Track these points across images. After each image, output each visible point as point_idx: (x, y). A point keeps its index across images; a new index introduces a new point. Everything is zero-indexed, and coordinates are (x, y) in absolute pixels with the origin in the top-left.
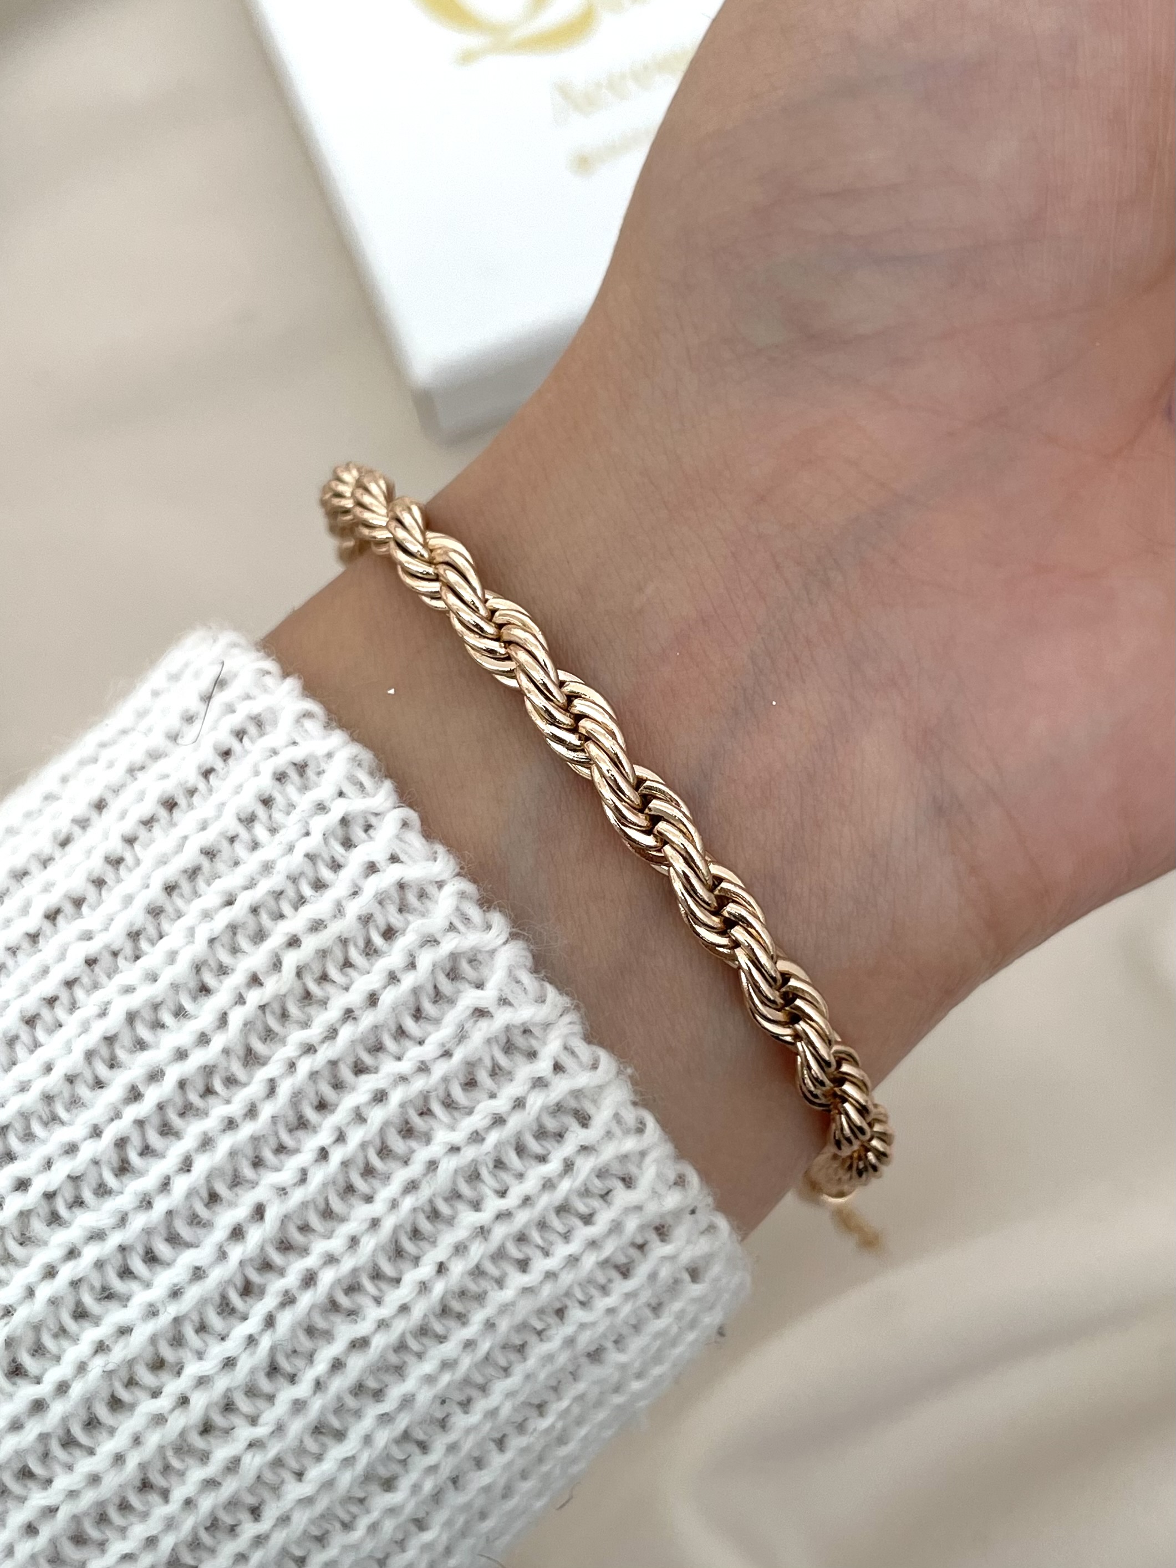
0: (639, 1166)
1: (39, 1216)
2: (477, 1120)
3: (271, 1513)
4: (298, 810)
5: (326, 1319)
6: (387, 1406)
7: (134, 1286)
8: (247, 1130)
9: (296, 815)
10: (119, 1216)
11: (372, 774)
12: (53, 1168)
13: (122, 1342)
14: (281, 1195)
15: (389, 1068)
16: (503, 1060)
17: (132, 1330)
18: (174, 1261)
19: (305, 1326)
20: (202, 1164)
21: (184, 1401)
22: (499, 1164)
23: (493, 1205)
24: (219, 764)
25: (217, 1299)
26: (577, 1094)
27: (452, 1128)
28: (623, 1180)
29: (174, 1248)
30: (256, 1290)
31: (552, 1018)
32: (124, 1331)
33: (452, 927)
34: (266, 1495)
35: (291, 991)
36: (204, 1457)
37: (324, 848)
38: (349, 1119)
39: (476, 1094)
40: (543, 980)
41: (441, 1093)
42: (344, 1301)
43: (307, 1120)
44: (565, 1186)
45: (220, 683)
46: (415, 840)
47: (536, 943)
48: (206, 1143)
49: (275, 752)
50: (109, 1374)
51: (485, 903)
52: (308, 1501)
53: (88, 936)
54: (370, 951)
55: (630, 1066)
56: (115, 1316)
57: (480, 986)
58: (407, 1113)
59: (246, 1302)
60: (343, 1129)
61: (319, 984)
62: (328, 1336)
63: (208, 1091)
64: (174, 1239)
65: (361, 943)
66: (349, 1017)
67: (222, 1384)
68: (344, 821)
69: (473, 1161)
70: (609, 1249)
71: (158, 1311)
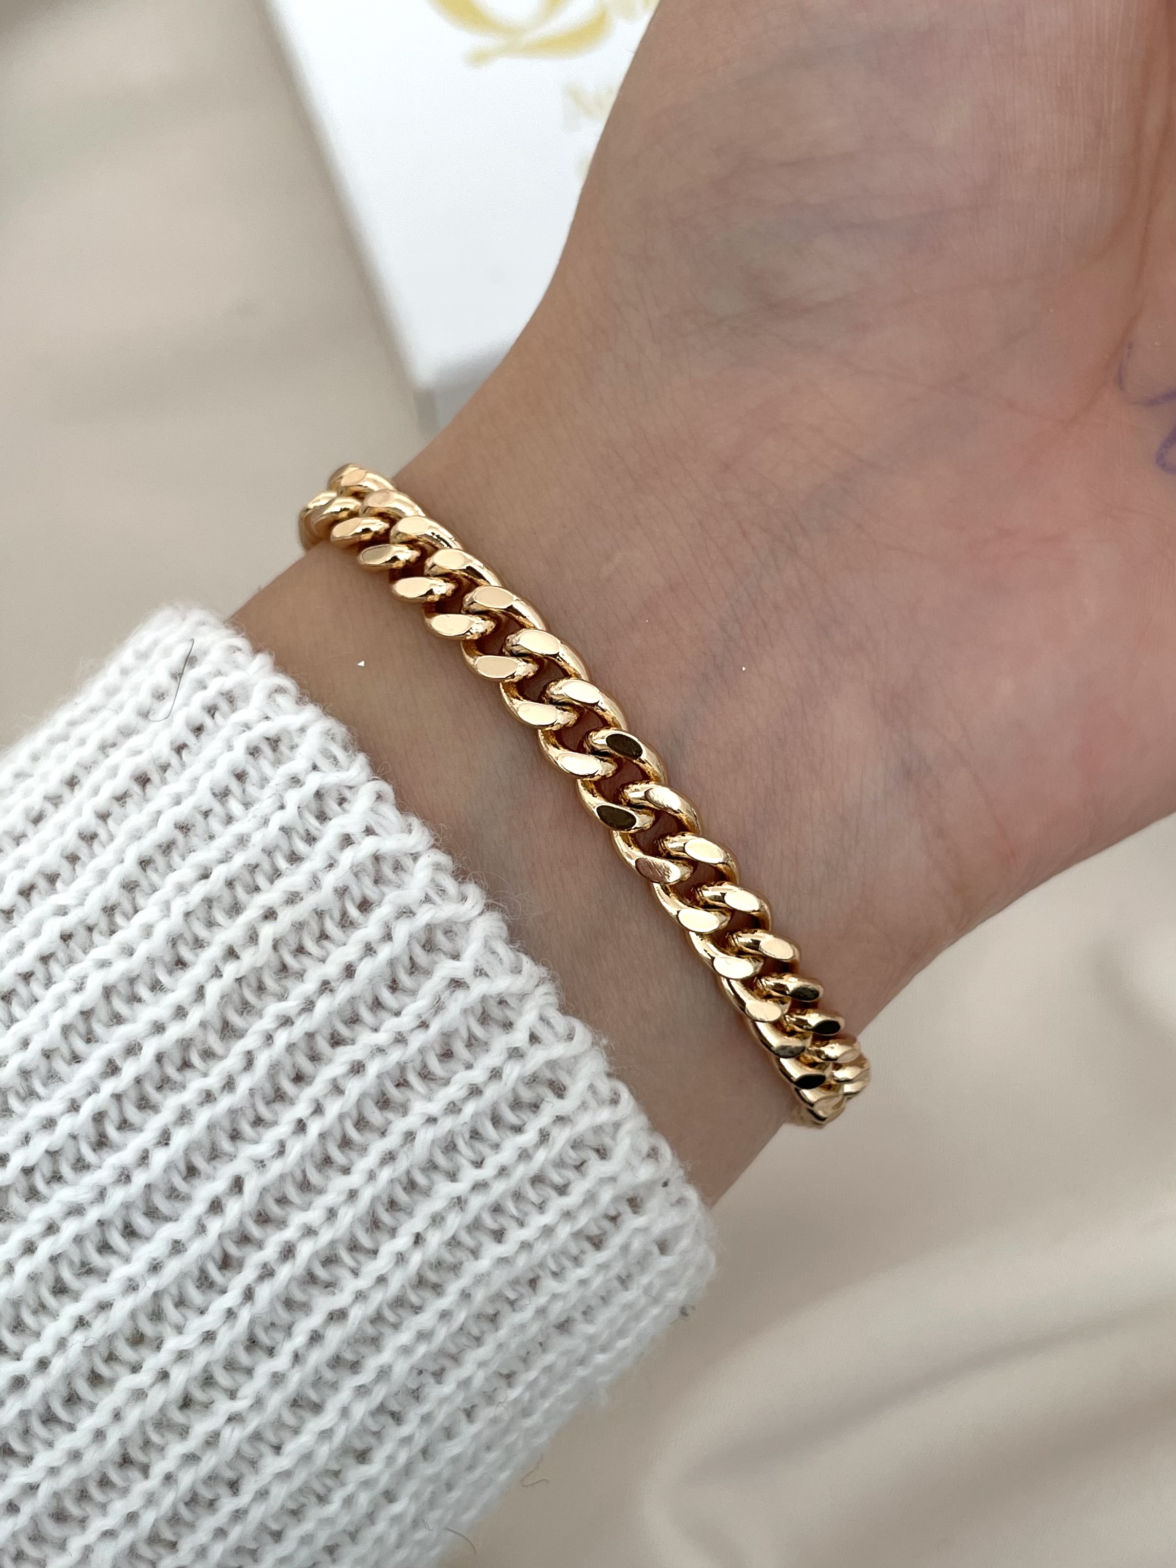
0: (614, 1138)
1: (17, 1191)
2: (454, 1091)
3: (249, 1487)
4: (272, 784)
5: (304, 1291)
6: (365, 1376)
7: (113, 1260)
8: (225, 1102)
9: (268, 791)
10: (96, 1191)
11: (345, 748)
12: (31, 1143)
13: (102, 1317)
14: (259, 1168)
15: (366, 1039)
16: (479, 1031)
17: (112, 1305)
18: (153, 1234)
19: (283, 1298)
20: (181, 1137)
21: (164, 1376)
22: (475, 1135)
23: (470, 1175)
24: (190, 739)
25: (196, 1273)
26: (552, 1064)
27: (429, 1099)
28: (598, 1151)
29: (152, 1222)
30: (235, 1263)
31: (529, 987)
32: (104, 1306)
33: (427, 899)
34: (244, 1468)
35: (267, 963)
36: (184, 1432)
37: (299, 821)
38: (326, 1091)
39: (453, 1064)
40: (518, 951)
41: (418, 1064)
42: (322, 1273)
43: (284, 1093)
44: (541, 1156)
45: (190, 660)
46: (389, 812)
47: (512, 914)
48: (184, 1117)
49: (247, 727)
50: (88, 1350)
51: (460, 875)
52: (285, 1475)
53: (63, 911)
54: (346, 923)
55: (605, 1037)
56: (94, 1291)
57: (456, 957)
58: (384, 1085)
59: (224, 1275)
60: (321, 1101)
61: (295, 956)
62: (305, 1308)
63: (186, 1065)
64: (152, 1213)
65: (337, 915)
66: (326, 989)
67: (202, 1358)
68: (319, 795)
69: (450, 1131)
70: (583, 1219)
71: (138, 1285)
